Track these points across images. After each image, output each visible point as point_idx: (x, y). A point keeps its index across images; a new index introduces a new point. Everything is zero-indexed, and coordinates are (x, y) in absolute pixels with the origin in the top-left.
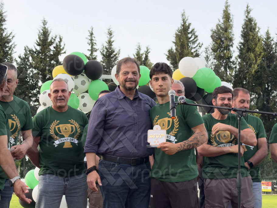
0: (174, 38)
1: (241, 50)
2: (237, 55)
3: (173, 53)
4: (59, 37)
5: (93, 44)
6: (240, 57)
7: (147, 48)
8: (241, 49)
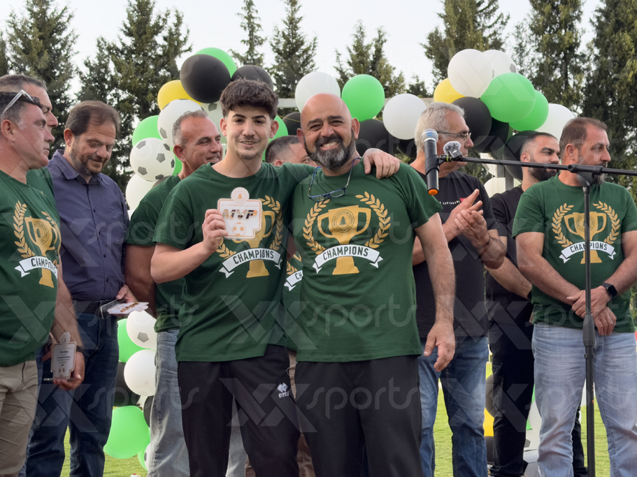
0: (443, 5)
1: (600, 27)
2: (591, 40)
3: (440, 41)
4: (175, 13)
5: (254, 28)
6: (597, 43)
7: (380, 32)
8: (599, 24)
